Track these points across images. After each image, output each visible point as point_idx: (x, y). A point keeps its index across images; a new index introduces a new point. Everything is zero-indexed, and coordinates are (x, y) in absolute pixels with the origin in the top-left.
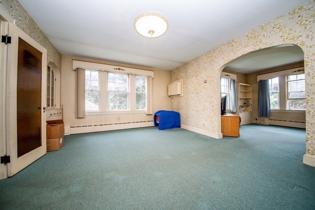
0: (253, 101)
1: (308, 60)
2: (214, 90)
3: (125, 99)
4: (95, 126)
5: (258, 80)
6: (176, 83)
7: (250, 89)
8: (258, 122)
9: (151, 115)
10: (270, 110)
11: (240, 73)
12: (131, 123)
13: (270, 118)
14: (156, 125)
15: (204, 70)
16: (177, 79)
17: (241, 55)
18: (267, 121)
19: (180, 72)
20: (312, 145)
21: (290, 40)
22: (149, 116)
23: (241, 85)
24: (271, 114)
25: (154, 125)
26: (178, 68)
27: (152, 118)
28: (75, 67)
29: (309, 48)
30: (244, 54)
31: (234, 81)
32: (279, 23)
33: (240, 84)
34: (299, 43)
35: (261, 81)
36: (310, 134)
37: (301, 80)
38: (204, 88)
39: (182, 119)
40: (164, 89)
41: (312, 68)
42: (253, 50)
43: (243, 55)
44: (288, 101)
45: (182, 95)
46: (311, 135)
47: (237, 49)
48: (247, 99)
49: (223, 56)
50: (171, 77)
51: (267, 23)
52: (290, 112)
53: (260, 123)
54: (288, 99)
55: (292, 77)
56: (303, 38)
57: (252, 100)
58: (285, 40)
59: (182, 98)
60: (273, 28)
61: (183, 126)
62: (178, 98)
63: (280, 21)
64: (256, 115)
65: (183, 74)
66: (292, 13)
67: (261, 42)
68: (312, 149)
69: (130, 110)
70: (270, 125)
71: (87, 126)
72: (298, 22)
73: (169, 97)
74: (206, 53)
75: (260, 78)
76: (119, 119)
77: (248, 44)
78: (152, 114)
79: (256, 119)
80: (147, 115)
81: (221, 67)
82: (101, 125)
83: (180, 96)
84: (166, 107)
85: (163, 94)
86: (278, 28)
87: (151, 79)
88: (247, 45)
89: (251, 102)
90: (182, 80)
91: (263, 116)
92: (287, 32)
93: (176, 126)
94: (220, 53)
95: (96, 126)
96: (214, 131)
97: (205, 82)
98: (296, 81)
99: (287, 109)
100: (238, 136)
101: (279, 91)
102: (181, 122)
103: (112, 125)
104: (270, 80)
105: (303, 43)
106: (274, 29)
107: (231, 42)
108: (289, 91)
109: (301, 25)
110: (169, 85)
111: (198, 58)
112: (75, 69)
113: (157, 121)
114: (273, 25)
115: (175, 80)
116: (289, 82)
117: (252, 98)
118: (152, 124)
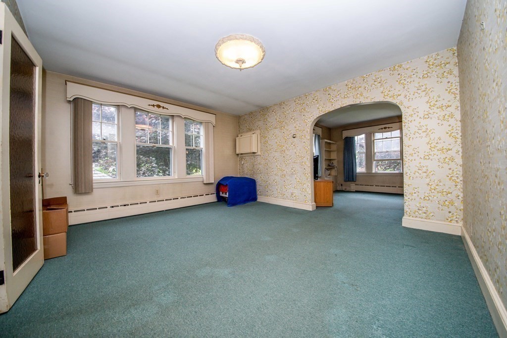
0: (338, 162)
1: (405, 121)
2: (306, 148)
3: (148, 159)
4: (112, 207)
5: (344, 137)
6: (249, 136)
7: (334, 147)
8: (343, 188)
9: (212, 184)
10: (356, 173)
11: (325, 127)
12: (179, 198)
13: (356, 183)
14: (220, 199)
15: (292, 120)
16: (250, 130)
17: (339, 107)
18: (353, 187)
19: (255, 119)
20: (409, 207)
21: (390, 97)
22: (207, 187)
23: (326, 142)
24: (357, 178)
25: (216, 201)
26: (252, 113)
27: (213, 189)
28: (71, 95)
29: (406, 108)
30: (342, 106)
31: (319, 136)
32: (381, 77)
33: (326, 140)
34: (398, 103)
35: (346, 138)
36: (407, 195)
37: (386, 138)
38: (292, 145)
39: (259, 188)
40: (230, 144)
41: (409, 129)
42: (353, 104)
43: (341, 108)
44: (374, 162)
45: (259, 153)
46: (408, 197)
47: (334, 99)
48: (331, 160)
49: (318, 105)
50: (239, 127)
51: (368, 74)
52: (376, 175)
53: (346, 189)
54: (375, 160)
55: (378, 135)
56: (401, 98)
57: (336, 160)
58: (386, 97)
59: (259, 158)
60: (375, 81)
61: (260, 199)
62: (252, 157)
63: (381, 75)
64: (341, 179)
65: (261, 123)
66: (393, 69)
67: (361, 94)
68: (409, 211)
69: (176, 177)
70: (357, 192)
71: (96, 209)
72: (398, 80)
73: (236, 156)
74: (295, 98)
75: (346, 134)
76: (157, 192)
77: (348, 95)
78: (213, 182)
79: (342, 185)
80: (205, 184)
81: (315, 120)
82: (125, 205)
83: (256, 154)
84: (231, 171)
85: (228, 151)
86: (380, 83)
87: (211, 127)
88: (346, 96)
89: (335, 163)
90: (258, 132)
91: (349, 181)
92: (388, 88)
93: (251, 198)
94: (314, 101)
95: (115, 208)
96: (307, 201)
97: (294, 137)
98: (381, 140)
99: (374, 172)
100: (331, 206)
101: (365, 151)
102: (258, 193)
103: (146, 204)
104: (356, 137)
105: (402, 103)
106: (376, 83)
107: (328, 89)
108: (375, 151)
109: (400, 84)
110: (237, 138)
111: (284, 103)
112: (71, 99)
113: (221, 193)
114: (374, 78)
115: (247, 132)
116: (375, 141)
117: (336, 158)
118: (213, 198)
